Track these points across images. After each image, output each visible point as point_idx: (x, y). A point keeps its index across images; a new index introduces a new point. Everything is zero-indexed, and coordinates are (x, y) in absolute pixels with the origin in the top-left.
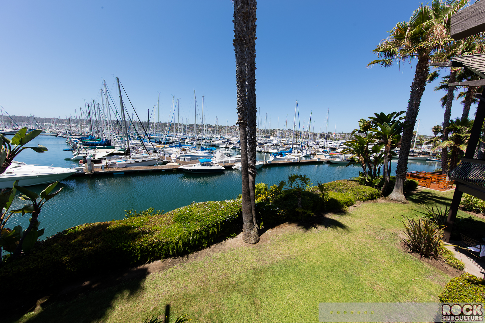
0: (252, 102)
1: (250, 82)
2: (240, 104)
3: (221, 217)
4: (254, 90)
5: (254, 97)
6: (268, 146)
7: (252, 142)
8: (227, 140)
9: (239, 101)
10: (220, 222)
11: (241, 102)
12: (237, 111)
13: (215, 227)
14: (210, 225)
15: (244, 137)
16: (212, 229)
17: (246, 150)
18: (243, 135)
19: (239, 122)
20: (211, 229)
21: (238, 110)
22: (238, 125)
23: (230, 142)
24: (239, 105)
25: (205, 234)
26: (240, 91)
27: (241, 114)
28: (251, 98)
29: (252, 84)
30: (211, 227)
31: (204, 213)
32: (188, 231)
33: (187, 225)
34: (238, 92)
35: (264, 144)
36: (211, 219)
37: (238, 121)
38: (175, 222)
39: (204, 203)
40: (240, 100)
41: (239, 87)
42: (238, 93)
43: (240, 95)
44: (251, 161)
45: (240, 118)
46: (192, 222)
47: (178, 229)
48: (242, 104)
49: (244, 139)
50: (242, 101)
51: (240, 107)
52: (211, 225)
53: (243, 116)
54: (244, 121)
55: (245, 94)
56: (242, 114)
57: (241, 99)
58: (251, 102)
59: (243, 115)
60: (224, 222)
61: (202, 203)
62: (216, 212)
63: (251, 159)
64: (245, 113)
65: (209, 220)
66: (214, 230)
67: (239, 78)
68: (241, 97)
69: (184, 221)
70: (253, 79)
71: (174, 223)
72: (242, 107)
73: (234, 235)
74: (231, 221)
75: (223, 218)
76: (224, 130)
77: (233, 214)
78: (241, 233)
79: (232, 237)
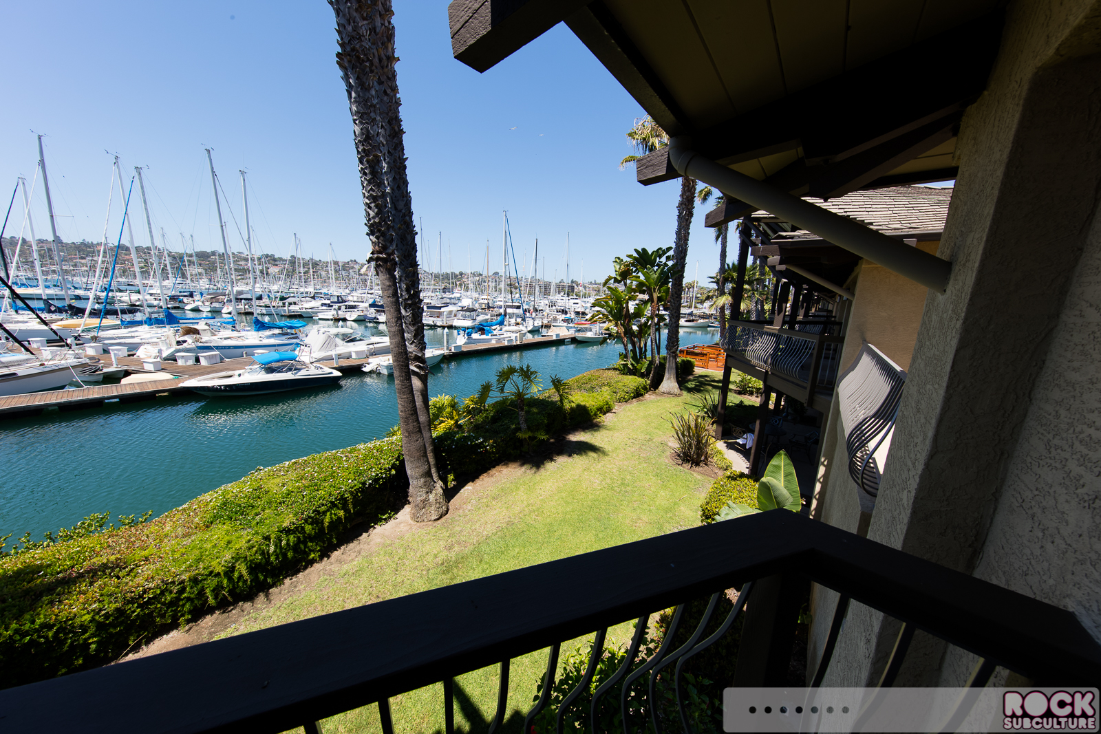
0: (403, 211)
1: (392, 162)
2: (372, 214)
3: (350, 481)
4: (404, 183)
5: (405, 199)
6: (451, 312)
7: (411, 304)
8: (336, 300)
9: (370, 208)
10: (351, 493)
11: (376, 210)
12: (366, 229)
13: (338, 508)
14: (323, 505)
15: (390, 292)
16: (331, 514)
17: (399, 322)
18: (389, 286)
19: (376, 256)
20: (328, 513)
21: (369, 227)
22: (373, 264)
23: (346, 306)
24: (371, 216)
25: (313, 529)
26: (369, 182)
27: (377, 238)
28: (398, 200)
29: (399, 169)
30: (328, 510)
31: (300, 484)
32: (258, 534)
33: (254, 523)
34: (365, 185)
35: (440, 308)
36: (323, 493)
37: (372, 253)
38: (212, 523)
39: (295, 463)
40: (373, 205)
41: (365, 174)
42: (363, 187)
43: (371, 192)
44: (414, 345)
45: (377, 247)
46: (267, 511)
47: (227, 538)
48: (377, 214)
49: (393, 295)
50: (376, 206)
51: (375, 222)
52: (326, 505)
53: (384, 243)
54: (389, 255)
55: (383, 192)
56: (382, 238)
57: (374, 202)
58: (400, 211)
59: (384, 241)
60: (360, 492)
61: (287, 463)
62: (335, 474)
63: (413, 342)
64: (387, 237)
65: (319, 496)
66: (335, 514)
67: (364, 150)
68: (374, 199)
69: (242, 514)
70: (399, 157)
71: (208, 527)
72: (379, 222)
73: (390, 514)
74: (379, 485)
75: (356, 482)
76: (324, 274)
77: (381, 469)
78: (406, 507)
79: (385, 519)
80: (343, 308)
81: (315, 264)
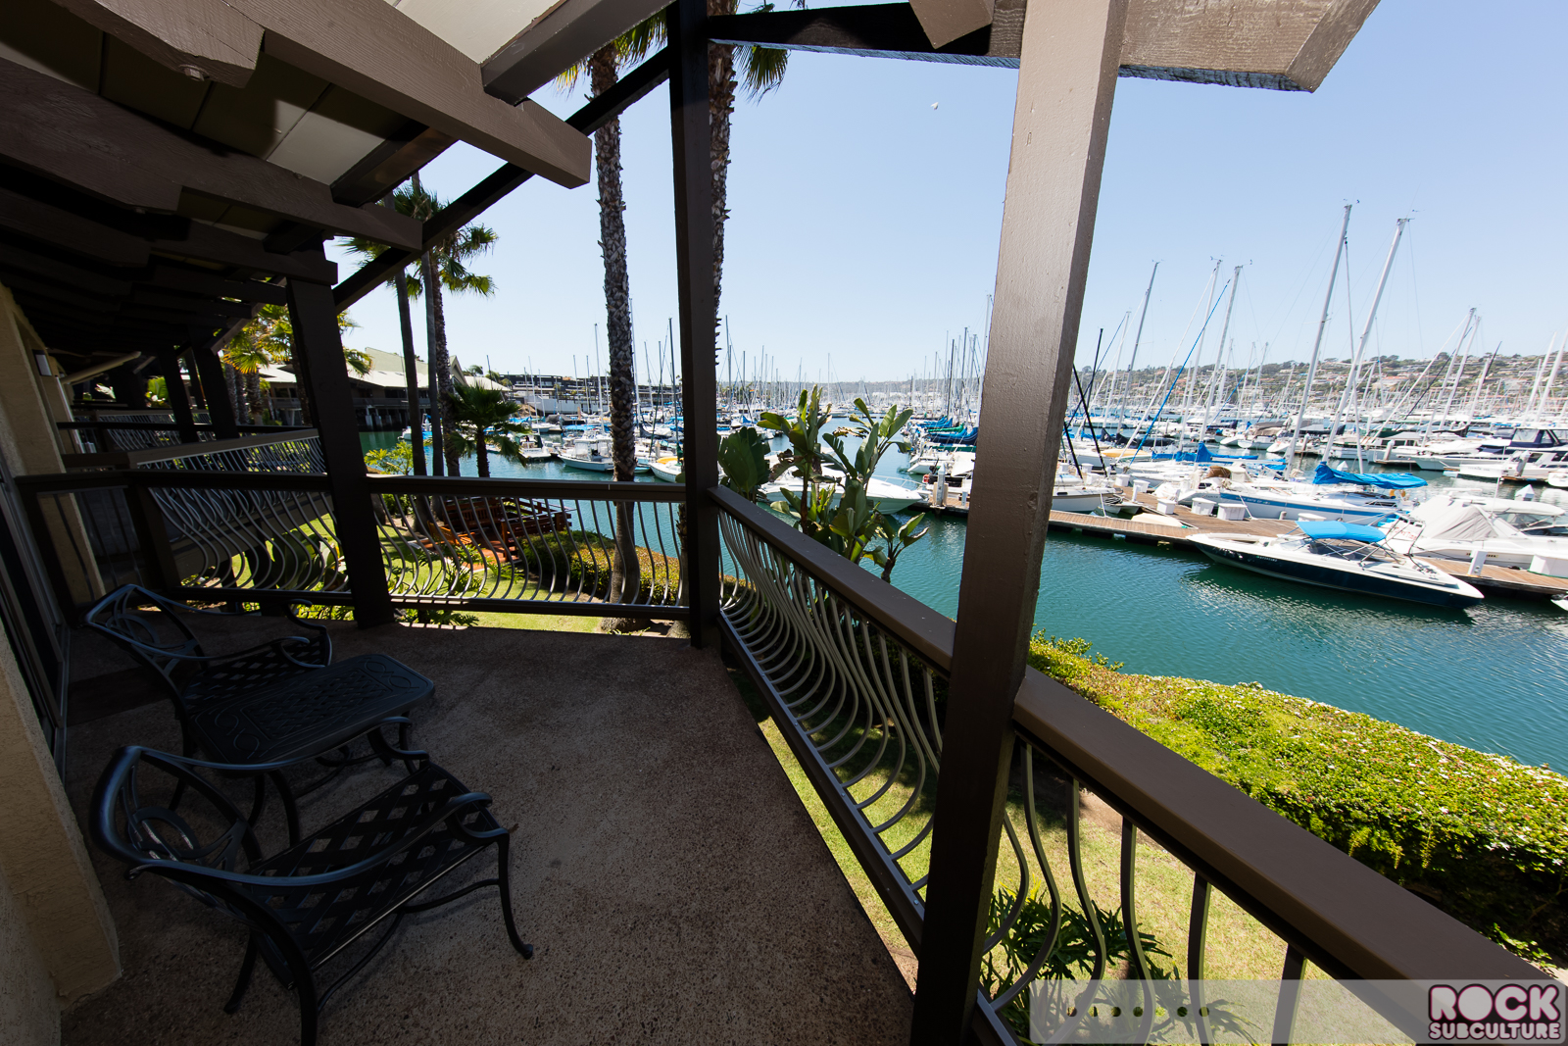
3: (1444, 810)
10: (1438, 834)
13: (1392, 837)
14: (1361, 808)
16: (1372, 834)
20: (1366, 830)
25: (1324, 830)
30: (1367, 824)
31: (1327, 748)
32: (1236, 771)
33: (1234, 753)
36: (1369, 789)
38: (1183, 717)
39: (1325, 710)
46: (1257, 750)
47: (1196, 748)
52: (1368, 813)
60: (1463, 846)
61: (1311, 702)
62: (1411, 776)
65: (1358, 789)
66: (1380, 841)
69: (1223, 731)
71: (1178, 718)
75: (1459, 821)
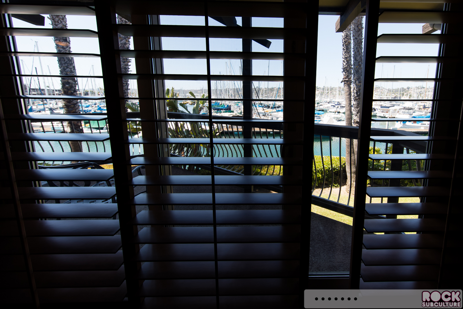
0: (359, 60)
1: (356, 42)
2: (345, 64)
4: (360, 49)
5: (360, 55)
7: (358, 99)
8: (337, 104)
9: (344, 62)
11: (346, 62)
12: (342, 70)
15: (348, 93)
17: (350, 105)
18: (348, 91)
19: (344, 80)
21: (343, 69)
22: (343, 83)
24: (344, 65)
26: (345, 52)
27: (345, 73)
28: (357, 56)
29: (359, 44)
34: (343, 54)
37: (343, 79)
40: (345, 61)
41: (344, 50)
42: (343, 55)
43: (345, 56)
44: (357, 116)
45: (345, 76)
48: (346, 64)
49: (349, 95)
50: (346, 61)
51: (345, 67)
53: (348, 75)
54: (349, 79)
55: (350, 55)
56: (347, 73)
57: (346, 59)
58: (358, 61)
59: (348, 74)
63: (357, 115)
64: (349, 72)
67: (345, 41)
68: (346, 58)
72: (347, 67)
73: (338, 185)
74: (335, 171)
76: (334, 93)
77: (337, 166)
78: (345, 186)
79: (335, 186)
80: (339, 107)
81: (332, 89)
